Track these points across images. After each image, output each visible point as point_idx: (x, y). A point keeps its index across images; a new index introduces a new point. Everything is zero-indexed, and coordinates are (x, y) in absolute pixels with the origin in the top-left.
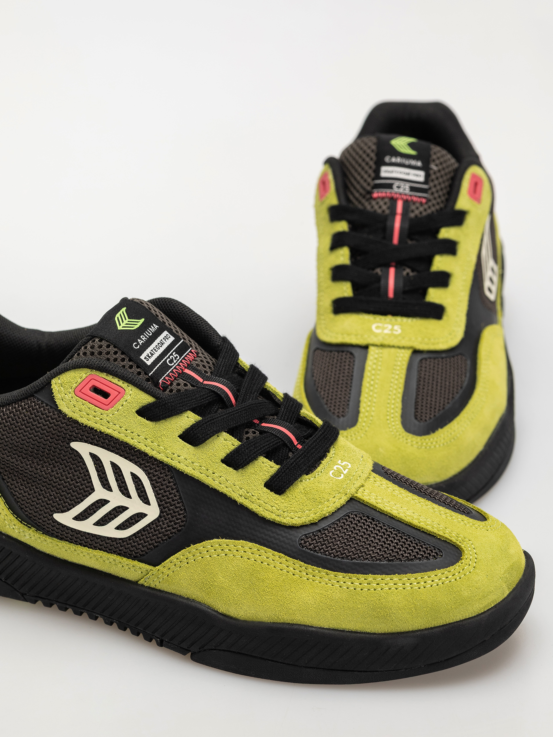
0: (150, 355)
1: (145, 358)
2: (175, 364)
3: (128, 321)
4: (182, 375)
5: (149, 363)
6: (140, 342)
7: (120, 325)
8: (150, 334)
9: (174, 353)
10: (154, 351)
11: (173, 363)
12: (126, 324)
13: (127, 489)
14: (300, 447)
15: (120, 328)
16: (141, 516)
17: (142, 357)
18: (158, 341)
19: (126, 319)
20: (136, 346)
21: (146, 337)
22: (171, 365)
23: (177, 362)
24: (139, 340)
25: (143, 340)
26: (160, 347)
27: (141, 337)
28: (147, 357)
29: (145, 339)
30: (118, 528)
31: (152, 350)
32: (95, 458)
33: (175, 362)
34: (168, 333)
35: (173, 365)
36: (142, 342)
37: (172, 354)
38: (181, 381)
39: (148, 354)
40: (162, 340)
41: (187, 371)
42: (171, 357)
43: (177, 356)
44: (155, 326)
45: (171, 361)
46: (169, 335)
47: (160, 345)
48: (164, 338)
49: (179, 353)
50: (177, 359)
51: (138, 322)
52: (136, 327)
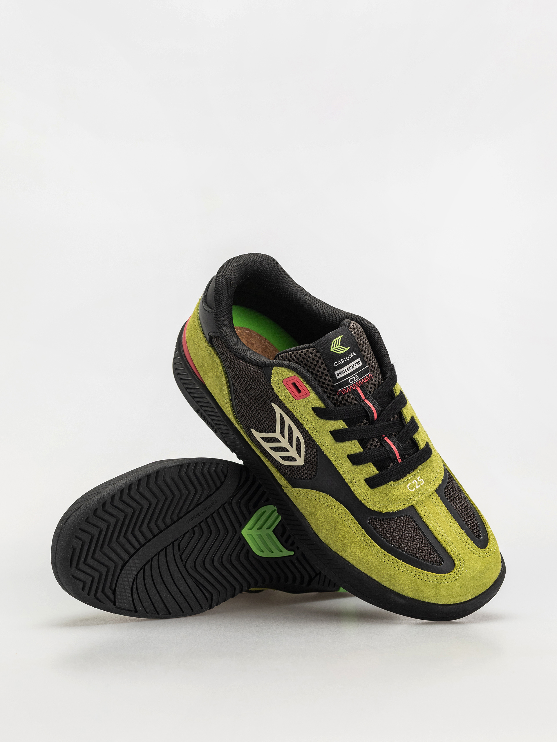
0: (341, 373)
1: (337, 374)
2: (354, 382)
3: (339, 347)
4: (355, 392)
5: (338, 377)
6: (340, 363)
7: (333, 348)
8: (348, 359)
9: (357, 375)
10: (345, 371)
11: (353, 382)
12: (337, 349)
13: (292, 442)
14: (400, 461)
15: (332, 350)
16: (293, 459)
17: (336, 373)
18: (350, 365)
19: (338, 345)
20: (336, 364)
21: (344, 361)
22: (351, 383)
23: (355, 381)
24: (339, 362)
25: (342, 362)
26: (350, 369)
28: (339, 374)
29: (343, 362)
30: (281, 457)
31: (344, 370)
32: (282, 419)
33: (354, 381)
34: (360, 360)
35: (352, 383)
36: (341, 363)
37: (354, 376)
38: (351, 396)
39: (340, 372)
40: (353, 365)
41: (359, 390)
42: (353, 378)
43: (357, 378)
44: (355, 354)
45: (352, 380)
46: (360, 361)
47: (350, 368)
48: (355, 363)
49: (360, 375)
50: (357, 379)
51: (344, 349)
52: (342, 352)
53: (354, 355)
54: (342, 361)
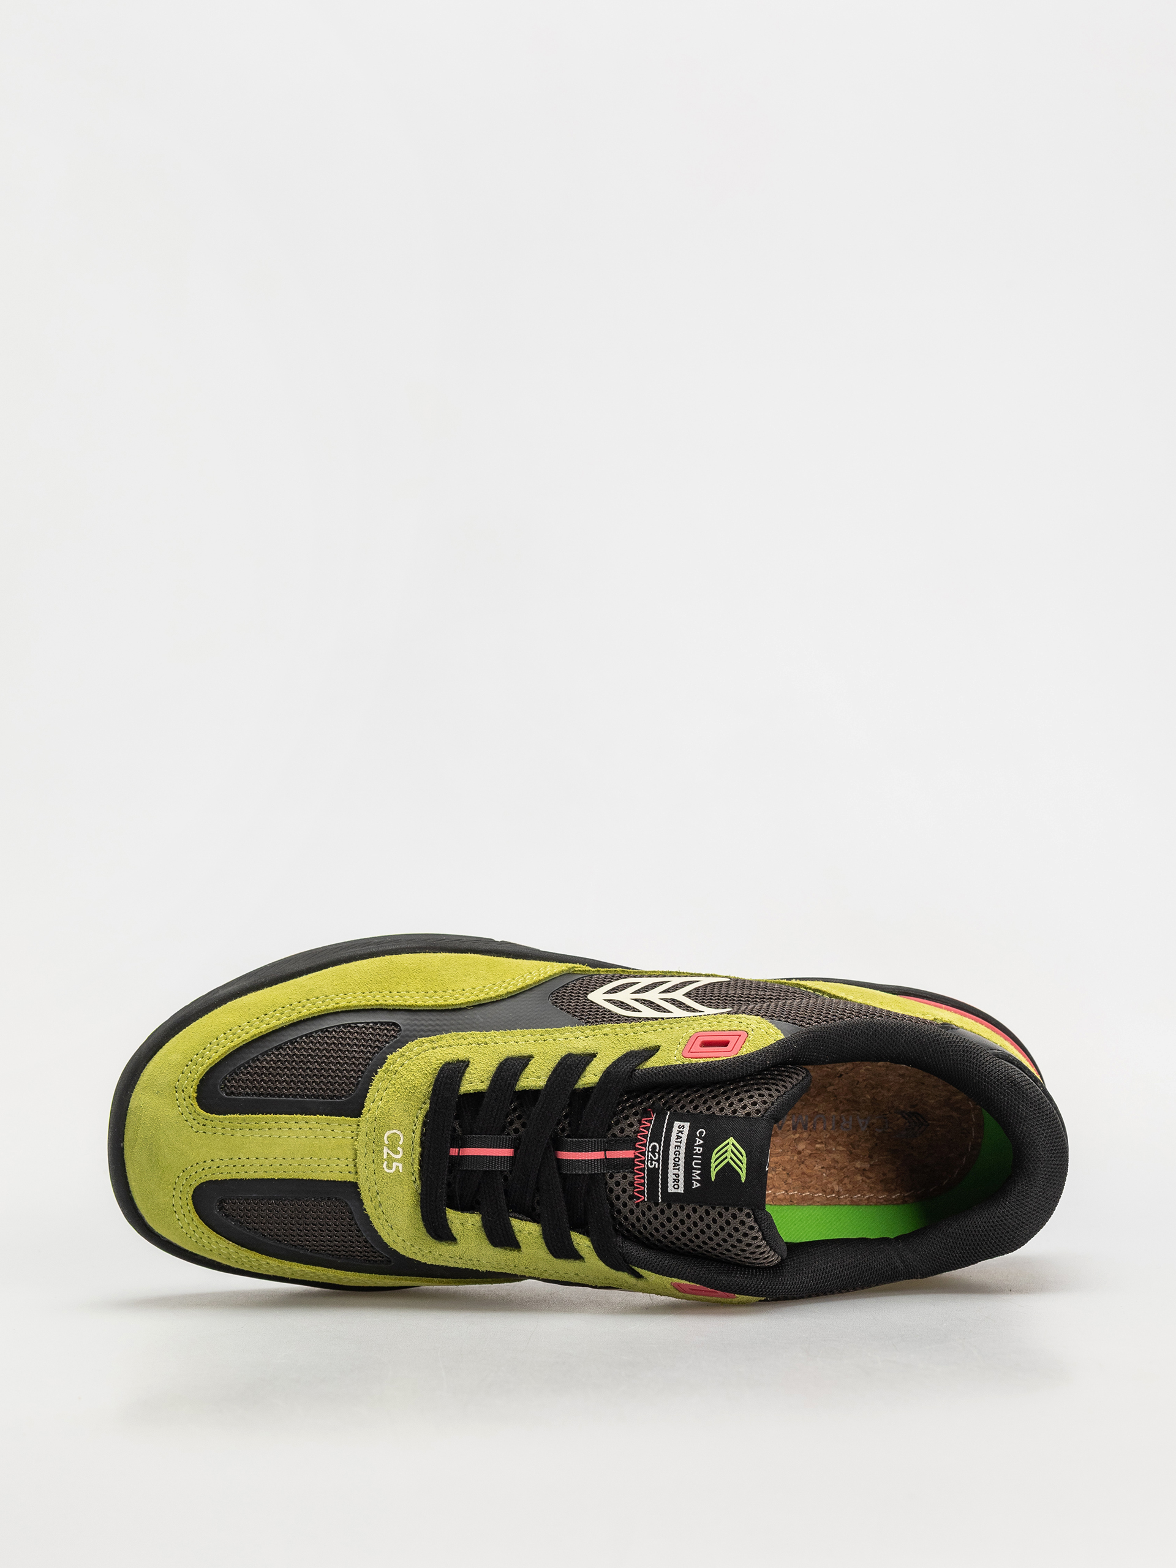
0: (680, 1134)
1: (683, 1126)
2: (649, 1151)
3: (726, 1158)
4: (630, 1143)
5: (677, 1124)
6: (699, 1141)
7: (733, 1145)
8: (696, 1164)
9: (657, 1167)
10: (679, 1144)
11: (650, 1150)
12: (726, 1151)
14: (454, 1149)
15: (731, 1140)
17: (687, 1125)
18: (682, 1163)
19: (731, 1158)
20: (701, 1133)
21: (697, 1154)
22: (651, 1145)
23: (648, 1156)
24: (702, 1142)
25: (697, 1146)
26: (676, 1158)
27: (701, 1149)
28: (681, 1129)
29: (696, 1150)
31: (680, 1142)
33: (650, 1153)
35: (648, 1147)
36: (697, 1143)
37: (658, 1161)
38: (629, 1131)
39: (682, 1134)
40: (678, 1169)
41: (629, 1154)
42: (657, 1155)
43: (651, 1164)
44: (696, 1185)
45: (653, 1151)
46: (676, 1191)
47: (677, 1160)
48: (679, 1176)
49: (653, 1172)
50: (649, 1161)
51: (716, 1167)
52: (714, 1157)
53: (695, 1182)
54: (698, 1148)
